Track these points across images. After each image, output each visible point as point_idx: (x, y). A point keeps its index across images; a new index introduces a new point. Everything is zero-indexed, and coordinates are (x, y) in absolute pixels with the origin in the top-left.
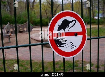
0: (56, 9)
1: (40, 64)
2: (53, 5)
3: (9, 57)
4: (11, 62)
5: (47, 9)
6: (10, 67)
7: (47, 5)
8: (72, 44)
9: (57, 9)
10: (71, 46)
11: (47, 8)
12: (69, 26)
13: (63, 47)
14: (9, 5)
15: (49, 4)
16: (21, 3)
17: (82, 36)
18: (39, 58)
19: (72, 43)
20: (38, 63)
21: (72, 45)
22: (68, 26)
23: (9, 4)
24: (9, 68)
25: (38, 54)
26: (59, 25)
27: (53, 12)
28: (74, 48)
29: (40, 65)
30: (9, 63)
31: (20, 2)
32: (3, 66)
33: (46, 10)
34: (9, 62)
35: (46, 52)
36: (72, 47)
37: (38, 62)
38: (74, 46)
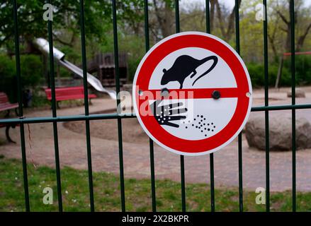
0: (303, 34)
1: (225, 196)
2: (296, 22)
3: (144, 173)
4: (145, 185)
5: (276, 34)
6: (139, 200)
7: (277, 22)
8: (203, 119)
9: (306, 34)
10: (199, 125)
11: (275, 31)
12: (195, 73)
13: (177, 126)
14: (161, 24)
15: (281, 19)
16: (196, 17)
17: (236, 99)
18: (228, 180)
19: (202, 117)
20: (222, 193)
21: (202, 123)
22: (193, 73)
23: (162, 21)
24: (135, 203)
25: (227, 167)
26: (164, 70)
27: (296, 42)
28: (209, 130)
29: (225, 200)
30: (138, 188)
31: (194, 16)
32: (119, 196)
33: (273, 37)
34: (139, 185)
35: (254, 163)
36: (202, 128)
37: (221, 191)
38: (211, 127)
